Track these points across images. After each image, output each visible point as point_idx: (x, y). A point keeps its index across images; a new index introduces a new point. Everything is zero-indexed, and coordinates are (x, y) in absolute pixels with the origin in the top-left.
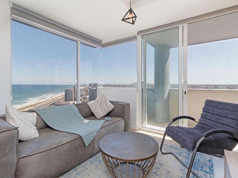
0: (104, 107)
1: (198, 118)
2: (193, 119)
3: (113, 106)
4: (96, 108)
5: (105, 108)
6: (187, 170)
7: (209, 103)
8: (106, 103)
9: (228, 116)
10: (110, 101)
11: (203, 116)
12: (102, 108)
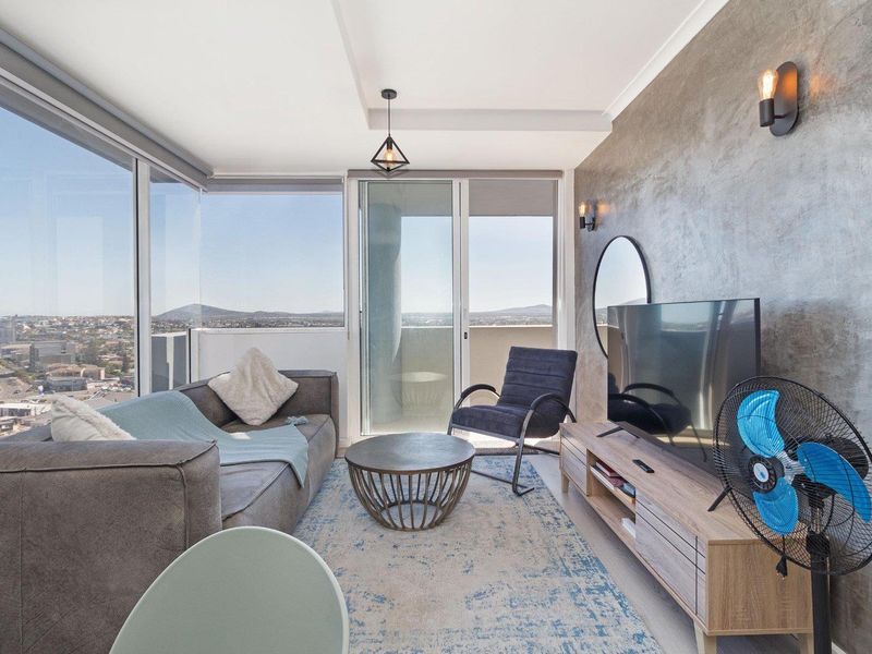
0: (267, 390)
1: (499, 386)
2: (493, 390)
3: (296, 385)
4: (244, 396)
5: (272, 393)
6: (511, 486)
7: (517, 354)
8: (271, 379)
9: (552, 373)
10: (282, 372)
11: (508, 381)
12: (260, 394)
